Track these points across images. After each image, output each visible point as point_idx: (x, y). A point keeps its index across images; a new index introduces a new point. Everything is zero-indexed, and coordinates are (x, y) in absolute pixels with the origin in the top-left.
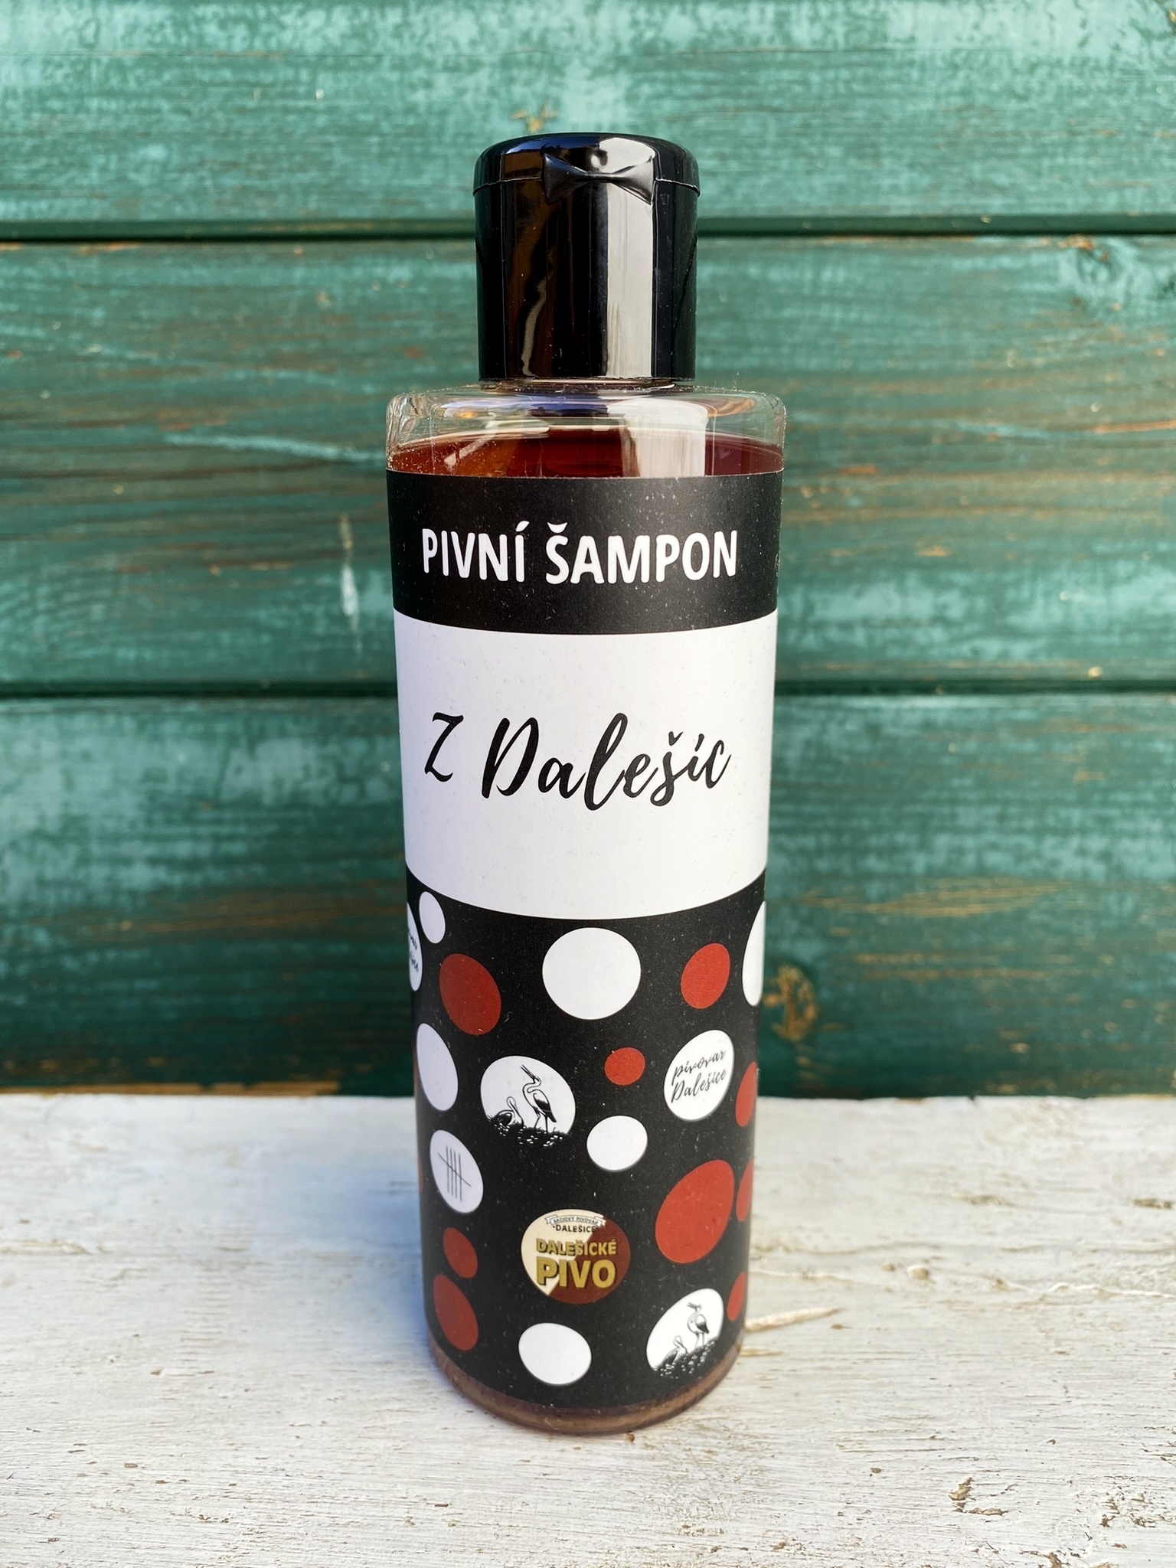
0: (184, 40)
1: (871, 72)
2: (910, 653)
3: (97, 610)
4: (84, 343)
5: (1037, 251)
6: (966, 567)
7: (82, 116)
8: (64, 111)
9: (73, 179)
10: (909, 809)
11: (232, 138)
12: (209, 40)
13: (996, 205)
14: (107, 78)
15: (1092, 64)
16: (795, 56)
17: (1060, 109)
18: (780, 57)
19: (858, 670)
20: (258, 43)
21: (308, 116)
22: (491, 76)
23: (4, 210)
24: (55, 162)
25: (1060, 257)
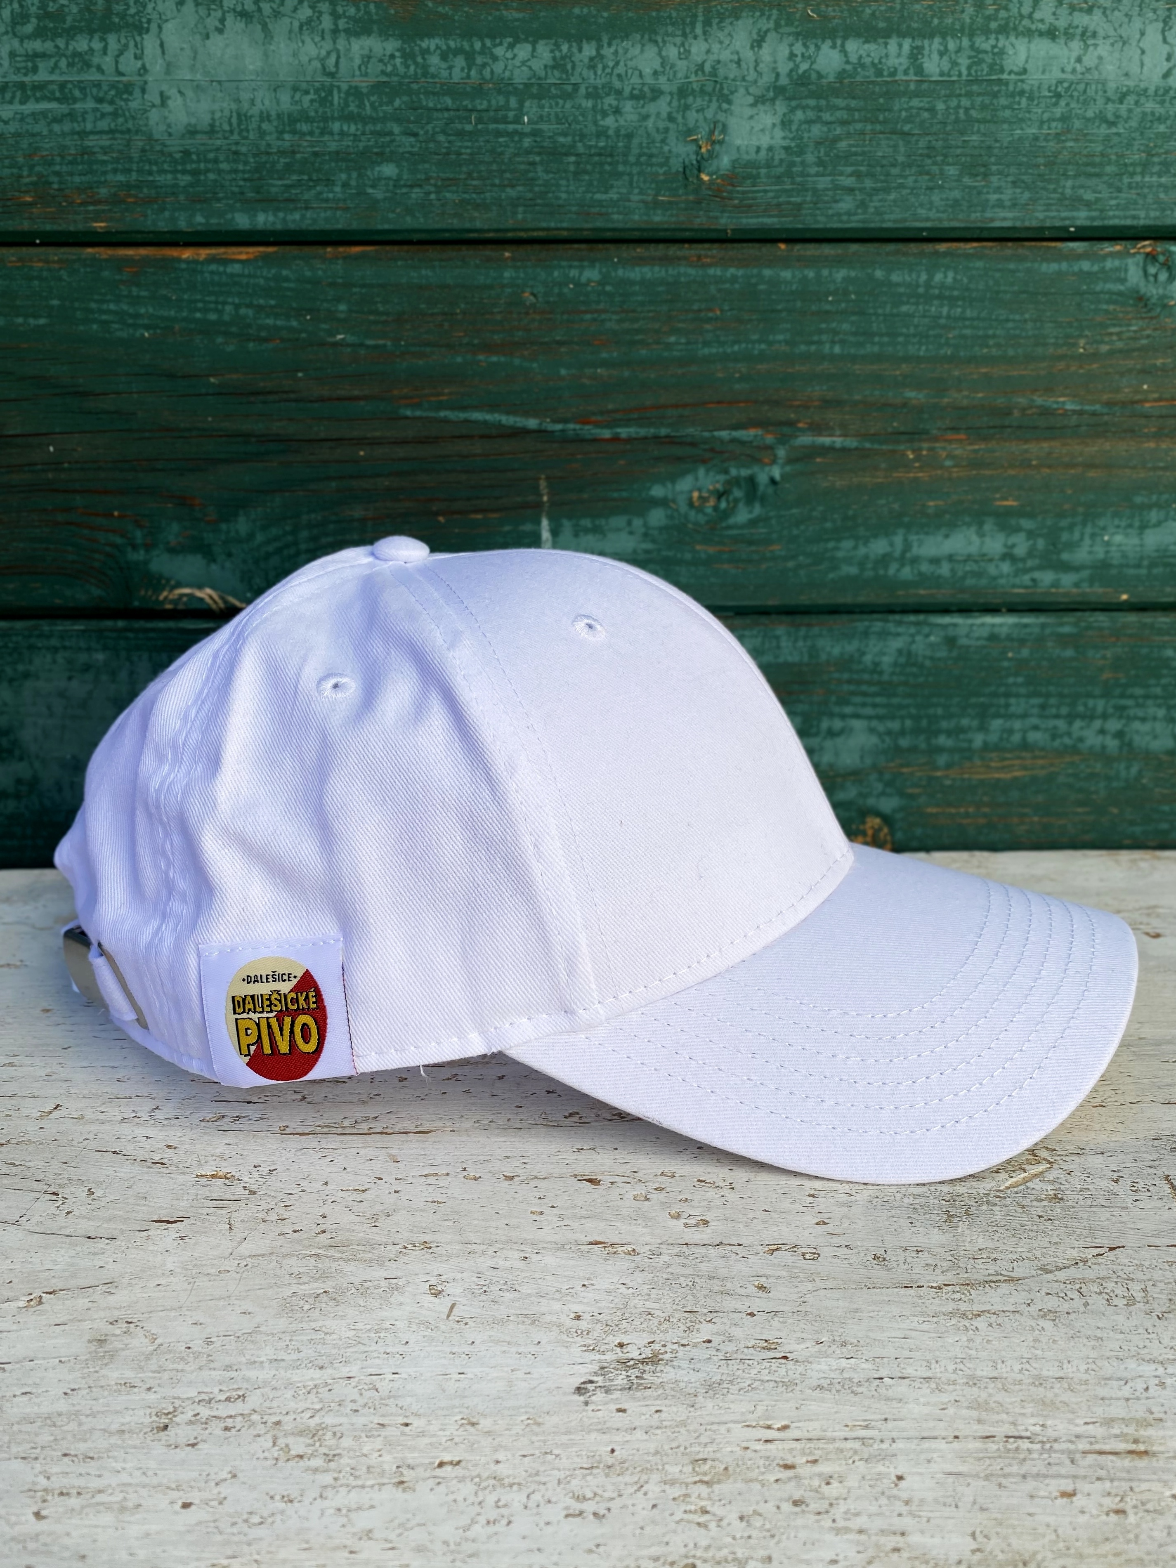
0: (412, 70)
1: (987, 100)
2: (984, 582)
4: (331, 332)
5: (1111, 254)
6: (1031, 516)
7: (326, 138)
8: (311, 133)
9: (320, 193)
10: (973, 700)
11: (453, 157)
12: (432, 70)
13: (1082, 217)
14: (347, 105)
16: (925, 86)
17: (1142, 133)
18: (912, 87)
19: (943, 595)
20: (474, 74)
21: (517, 138)
22: (670, 103)
23: (264, 220)
24: (306, 177)
25: (1130, 261)
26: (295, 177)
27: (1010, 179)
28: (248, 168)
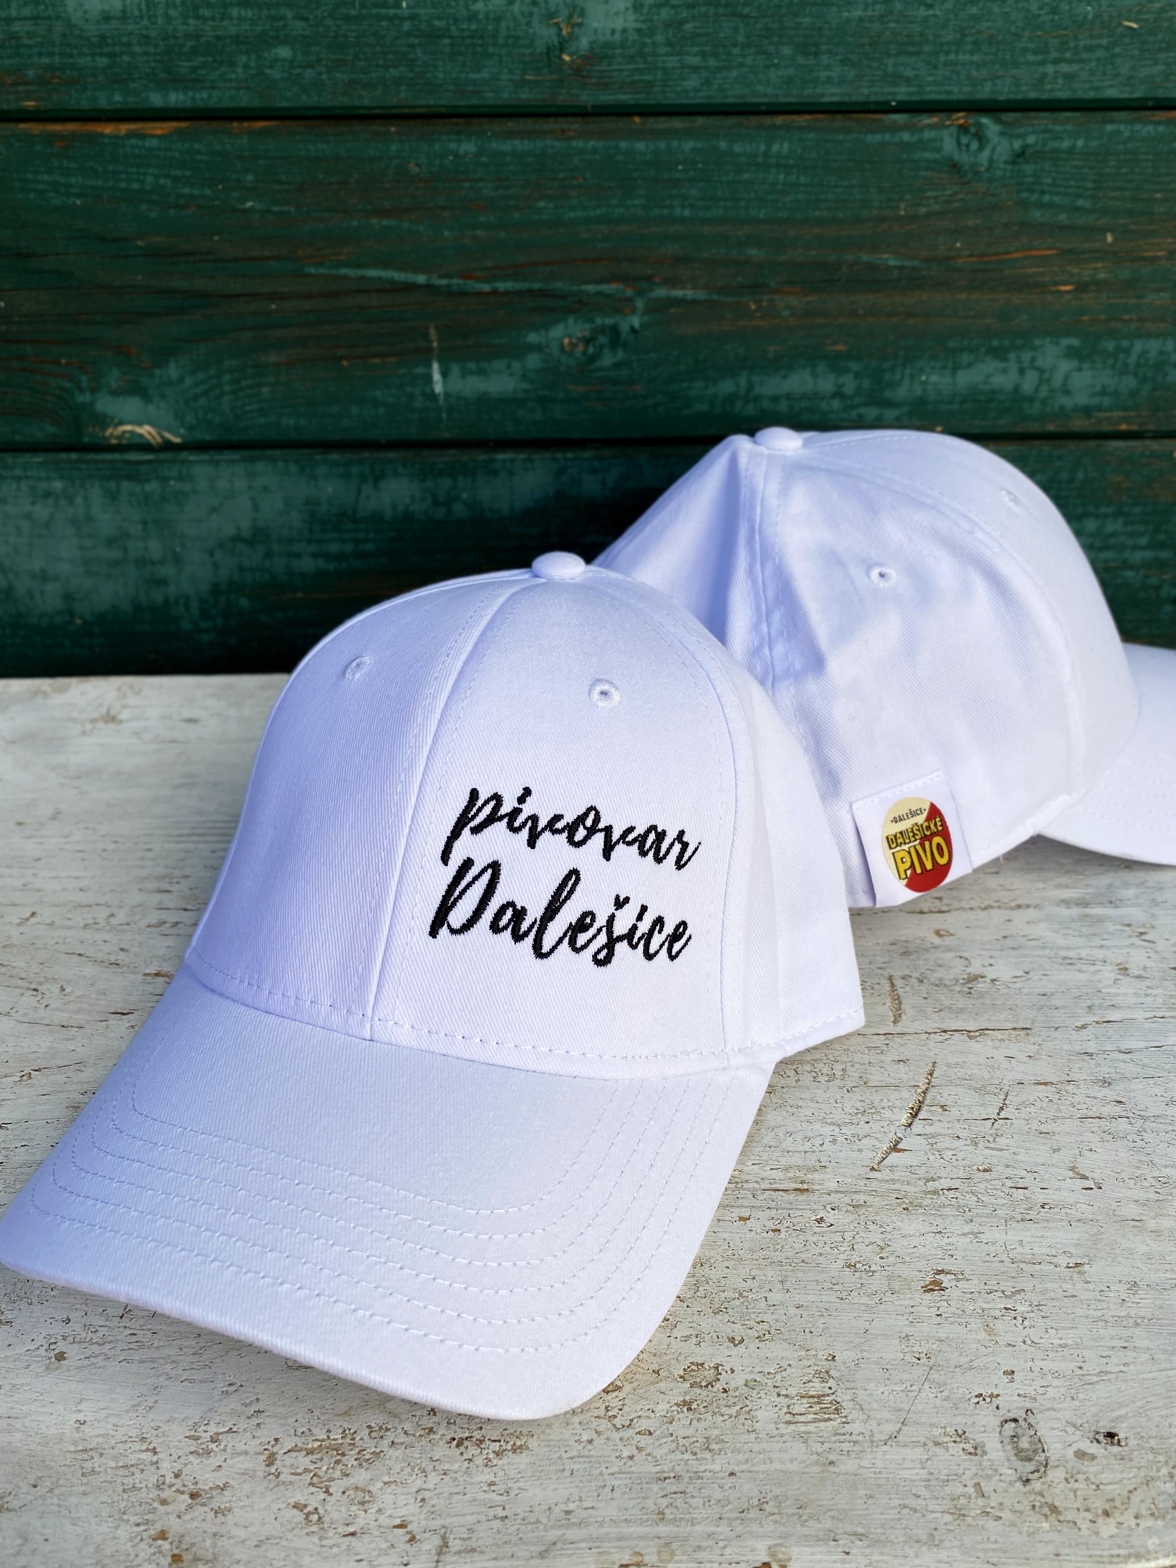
3: (266, 391)
4: (241, 200)
5: (929, 127)
6: (858, 359)
7: (226, 23)
8: (213, 18)
9: (224, 74)
11: (340, 40)
13: (902, 93)
17: (956, 15)
21: (397, 22)
23: (175, 98)
24: (210, 59)
25: (945, 133)
26: (201, 59)
27: (839, 57)
28: (158, 50)
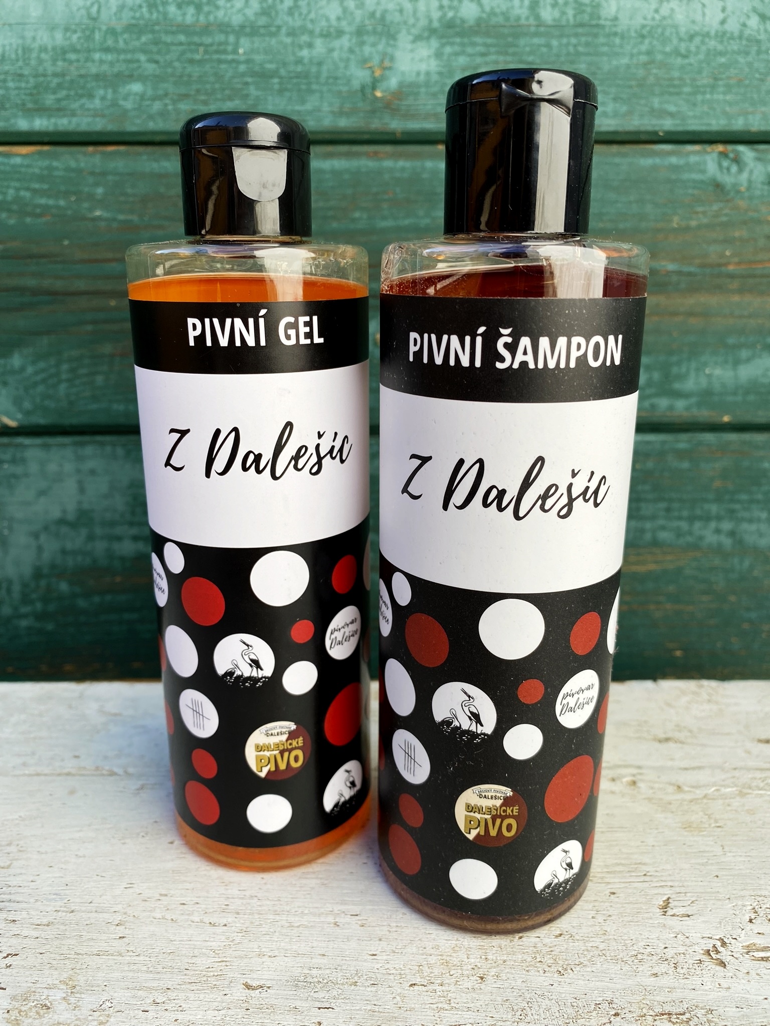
0: (155, 15)
1: (590, 39)
3: (99, 380)
4: (91, 210)
5: (693, 153)
7: (89, 64)
8: (78, 61)
9: (83, 105)
11: (185, 79)
12: (171, 16)
13: (668, 125)
14: (105, 40)
15: (728, 35)
16: (542, 29)
17: (708, 64)
18: (533, 29)
20: (202, 18)
21: (234, 65)
22: (350, 40)
23: (40, 124)
24: (73, 93)
25: (708, 157)
26: (65, 93)
27: (612, 96)
28: (29, 85)
